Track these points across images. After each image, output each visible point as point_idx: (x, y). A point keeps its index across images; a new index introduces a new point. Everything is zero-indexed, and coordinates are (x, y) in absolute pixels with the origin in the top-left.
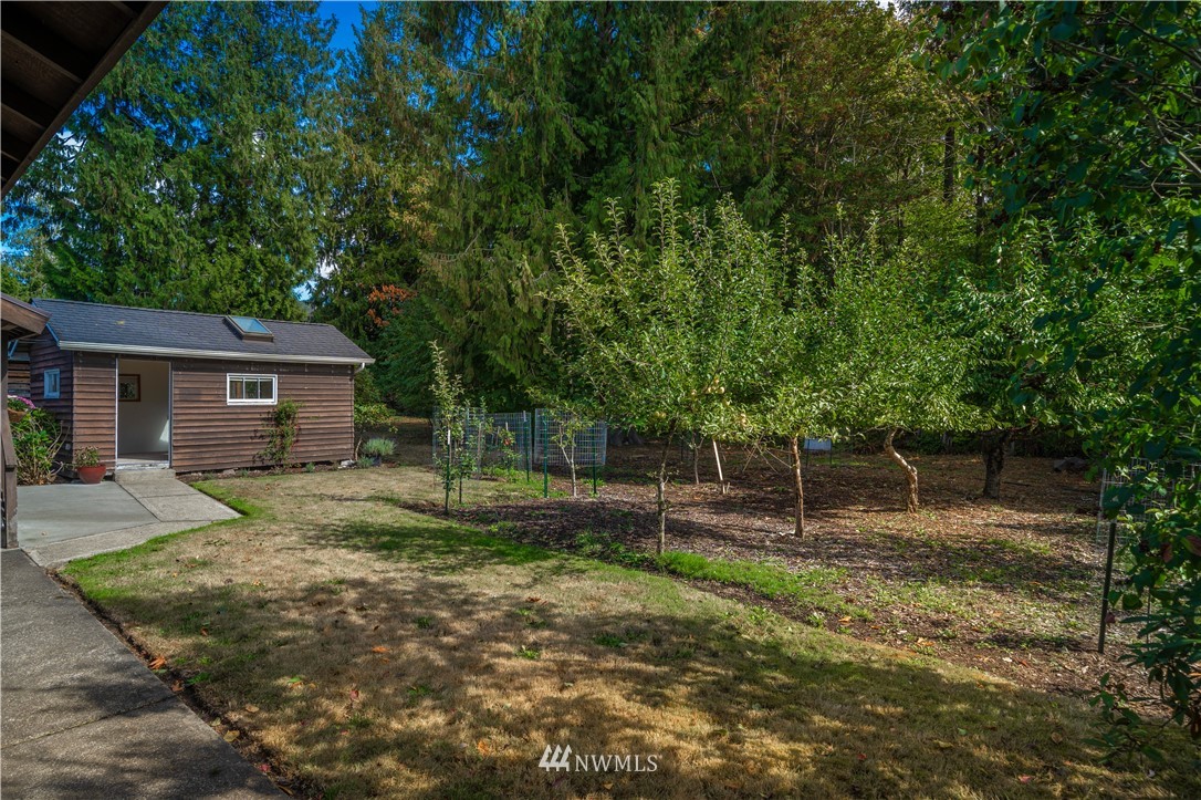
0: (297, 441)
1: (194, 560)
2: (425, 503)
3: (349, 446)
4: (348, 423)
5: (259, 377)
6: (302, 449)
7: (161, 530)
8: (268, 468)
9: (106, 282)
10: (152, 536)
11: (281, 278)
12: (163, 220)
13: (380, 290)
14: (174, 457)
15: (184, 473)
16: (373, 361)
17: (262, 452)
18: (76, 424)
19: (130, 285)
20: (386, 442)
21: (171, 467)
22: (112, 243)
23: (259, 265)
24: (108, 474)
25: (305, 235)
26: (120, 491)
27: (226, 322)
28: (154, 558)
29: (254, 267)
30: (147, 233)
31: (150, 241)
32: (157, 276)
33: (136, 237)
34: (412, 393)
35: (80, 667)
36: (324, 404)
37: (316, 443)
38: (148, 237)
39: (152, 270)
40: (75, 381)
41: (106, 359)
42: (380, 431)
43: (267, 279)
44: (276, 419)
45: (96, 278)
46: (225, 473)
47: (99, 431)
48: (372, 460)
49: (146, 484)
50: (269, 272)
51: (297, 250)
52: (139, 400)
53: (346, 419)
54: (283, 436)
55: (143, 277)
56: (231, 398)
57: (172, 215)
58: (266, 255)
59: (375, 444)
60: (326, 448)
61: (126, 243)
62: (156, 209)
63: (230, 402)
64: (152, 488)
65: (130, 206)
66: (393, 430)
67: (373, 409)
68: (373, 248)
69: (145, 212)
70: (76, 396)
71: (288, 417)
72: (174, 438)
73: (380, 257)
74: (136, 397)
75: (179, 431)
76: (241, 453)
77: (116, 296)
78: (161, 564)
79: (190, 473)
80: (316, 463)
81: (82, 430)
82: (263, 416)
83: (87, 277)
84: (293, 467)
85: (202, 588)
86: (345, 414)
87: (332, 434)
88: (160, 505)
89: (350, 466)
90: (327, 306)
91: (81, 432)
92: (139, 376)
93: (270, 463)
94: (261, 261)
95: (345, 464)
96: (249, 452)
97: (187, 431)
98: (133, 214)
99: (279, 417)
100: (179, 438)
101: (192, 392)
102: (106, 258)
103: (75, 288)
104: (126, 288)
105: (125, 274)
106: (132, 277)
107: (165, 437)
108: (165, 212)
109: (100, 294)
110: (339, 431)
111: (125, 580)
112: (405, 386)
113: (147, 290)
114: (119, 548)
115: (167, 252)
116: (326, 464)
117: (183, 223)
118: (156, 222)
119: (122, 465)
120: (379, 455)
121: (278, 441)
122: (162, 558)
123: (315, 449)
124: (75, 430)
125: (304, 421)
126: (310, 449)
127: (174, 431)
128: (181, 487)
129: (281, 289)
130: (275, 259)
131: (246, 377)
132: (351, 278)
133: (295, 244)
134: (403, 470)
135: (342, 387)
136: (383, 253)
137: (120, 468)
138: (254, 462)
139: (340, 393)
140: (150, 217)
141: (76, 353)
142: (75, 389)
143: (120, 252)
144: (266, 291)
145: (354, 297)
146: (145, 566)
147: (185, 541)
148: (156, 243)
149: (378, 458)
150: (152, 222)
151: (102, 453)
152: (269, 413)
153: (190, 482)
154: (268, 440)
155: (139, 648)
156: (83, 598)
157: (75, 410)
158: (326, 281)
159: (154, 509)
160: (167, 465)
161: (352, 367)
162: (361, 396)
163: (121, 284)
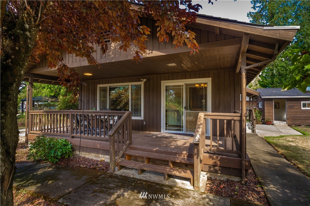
1: (290, 141)
7: (283, 135)
9: (271, 82)
10: (280, 135)
12: (285, 65)
14: (287, 121)
15: (290, 125)
18: (265, 113)
19: (277, 82)
22: (273, 73)
24: (272, 123)
26: (275, 127)
28: (281, 139)
30: (281, 69)
31: (282, 70)
32: (284, 79)
33: (278, 70)
35: (266, 150)
38: (281, 70)
39: (282, 78)
40: (265, 104)
41: (271, 99)
45: (269, 82)
46: (302, 126)
47: (270, 115)
49: (281, 126)
52: (279, 108)
55: (280, 79)
57: (287, 63)
61: (276, 72)
62: (283, 63)
63: (303, 108)
64: (282, 127)
65: (276, 64)
69: (280, 64)
70: (265, 107)
72: (287, 117)
74: (278, 108)
75: (289, 115)
76: (306, 121)
77: (274, 85)
78: (282, 140)
79: (292, 125)
83: (267, 82)
85: (291, 145)
88: (283, 130)
91: (266, 114)
92: (279, 103)
97: (291, 115)
98: (277, 65)
100: (288, 117)
101: (292, 106)
102: (271, 77)
103: (265, 84)
104: (276, 83)
105: (276, 79)
106: (278, 80)
107: (285, 117)
108: (285, 63)
109: (270, 85)
111: (274, 141)
113: (281, 82)
114: (274, 136)
115: (286, 72)
117: (291, 64)
118: (283, 66)
119: (275, 122)
122: (283, 139)
127: (287, 115)
128: (289, 128)
131: (307, 102)
140: (282, 65)
141: (265, 99)
142: (265, 106)
143: (275, 75)
146: (279, 140)
147: (288, 137)
148: (283, 71)
150: (282, 66)
151: (270, 119)
153: (291, 127)
155: (277, 150)
156: (267, 142)
157: (265, 110)
159: (282, 131)
160: (286, 123)
163: (275, 82)
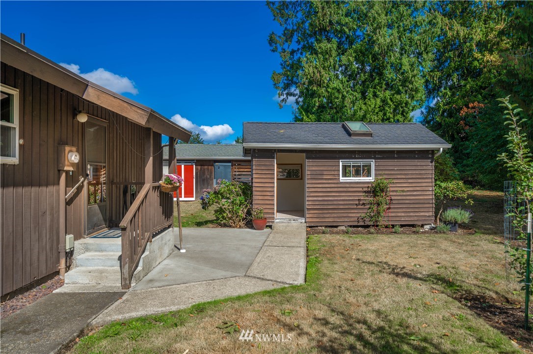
0: (389, 208)
2: (494, 296)
3: (431, 214)
4: (430, 195)
5: (361, 162)
6: (393, 215)
8: (367, 227)
11: (402, 107)
13: (468, 107)
14: (307, 216)
15: (314, 227)
16: (450, 146)
17: (363, 215)
18: (254, 193)
20: (463, 212)
21: (306, 222)
22: (320, 102)
23: (389, 102)
24: (268, 224)
25: (417, 79)
26: (264, 238)
27: (344, 127)
29: (387, 104)
30: (334, 93)
31: (335, 98)
33: (329, 97)
34: (490, 172)
36: (410, 181)
37: (404, 210)
38: (334, 96)
40: (254, 168)
42: (457, 203)
43: (395, 110)
44: (373, 191)
46: (340, 228)
47: (265, 198)
48: (449, 227)
49: (285, 233)
50: (395, 105)
51: (412, 90)
52: (302, 179)
53: (428, 193)
54: (378, 205)
56: (342, 177)
58: (393, 95)
59: (453, 214)
60: (412, 214)
62: (338, 81)
63: (342, 179)
64: (283, 237)
65: (326, 81)
66: (469, 203)
67: (451, 185)
68: (463, 83)
69: (333, 83)
70: (254, 176)
71: (382, 191)
72: (307, 203)
73: (468, 86)
74: (300, 177)
75: (310, 199)
76: (350, 215)
79: (317, 226)
80: (402, 226)
81: (257, 197)
82: (365, 189)
84: (386, 227)
86: (427, 189)
87: (418, 204)
88: (268, 255)
89: (432, 229)
90: (434, 124)
92: (301, 165)
93: (369, 223)
94: (391, 99)
95: (427, 227)
96: (356, 215)
97: (315, 199)
99: (376, 191)
100: (310, 203)
101: (318, 173)
108: (342, 81)
110: (422, 202)
112: (483, 167)
116: (411, 227)
119: (280, 218)
120: (456, 223)
121: (375, 207)
123: (403, 215)
124: (253, 196)
125: (395, 194)
126: (399, 214)
127: (307, 199)
128: (300, 238)
129: (402, 114)
130: (398, 97)
131: (352, 162)
132: (448, 104)
133: (410, 86)
134: (477, 236)
135: (425, 168)
136: (470, 84)
137: (277, 221)
138: (358, 222)
139: (423, 172)
140: (335, 85)
141: (254, 150)
142: (254, 172)
144: (394, 116)
145: (450, 115)
149: (454, 225)
151: (268, 211)
152: (368, 187)
153: (310, 235)
154: (368, 206)
157: (254, 185)
158: (432, 108)
159: (258, 259)
160: (303, 220)
161: (433, 152)
162: (442, 175)
